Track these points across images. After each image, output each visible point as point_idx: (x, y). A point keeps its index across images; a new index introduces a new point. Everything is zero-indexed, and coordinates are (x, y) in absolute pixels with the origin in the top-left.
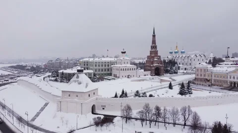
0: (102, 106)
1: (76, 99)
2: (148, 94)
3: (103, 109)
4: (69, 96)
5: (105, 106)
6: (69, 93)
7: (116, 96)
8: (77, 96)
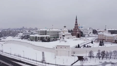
0: (73, 52)
1: (65, 49)
2: (86, 46)
3: (74, 53)
4: (61, 48)
5: (75, 52)
6: (61, 47)
7: (76, 47)
8: (65, 48)
